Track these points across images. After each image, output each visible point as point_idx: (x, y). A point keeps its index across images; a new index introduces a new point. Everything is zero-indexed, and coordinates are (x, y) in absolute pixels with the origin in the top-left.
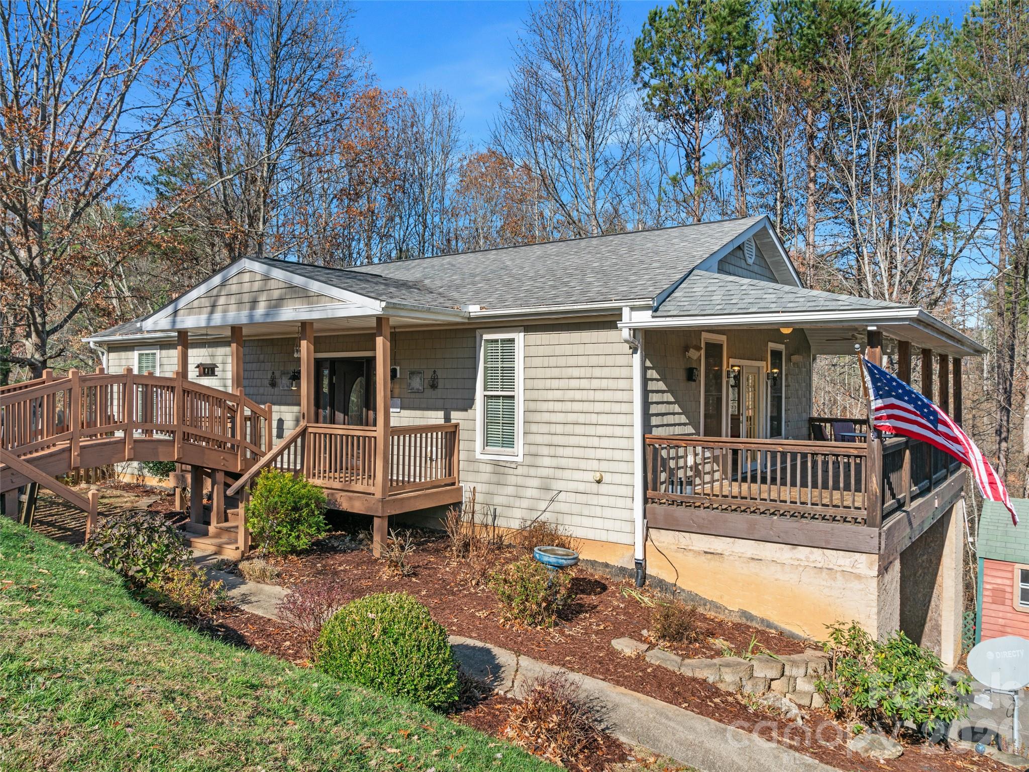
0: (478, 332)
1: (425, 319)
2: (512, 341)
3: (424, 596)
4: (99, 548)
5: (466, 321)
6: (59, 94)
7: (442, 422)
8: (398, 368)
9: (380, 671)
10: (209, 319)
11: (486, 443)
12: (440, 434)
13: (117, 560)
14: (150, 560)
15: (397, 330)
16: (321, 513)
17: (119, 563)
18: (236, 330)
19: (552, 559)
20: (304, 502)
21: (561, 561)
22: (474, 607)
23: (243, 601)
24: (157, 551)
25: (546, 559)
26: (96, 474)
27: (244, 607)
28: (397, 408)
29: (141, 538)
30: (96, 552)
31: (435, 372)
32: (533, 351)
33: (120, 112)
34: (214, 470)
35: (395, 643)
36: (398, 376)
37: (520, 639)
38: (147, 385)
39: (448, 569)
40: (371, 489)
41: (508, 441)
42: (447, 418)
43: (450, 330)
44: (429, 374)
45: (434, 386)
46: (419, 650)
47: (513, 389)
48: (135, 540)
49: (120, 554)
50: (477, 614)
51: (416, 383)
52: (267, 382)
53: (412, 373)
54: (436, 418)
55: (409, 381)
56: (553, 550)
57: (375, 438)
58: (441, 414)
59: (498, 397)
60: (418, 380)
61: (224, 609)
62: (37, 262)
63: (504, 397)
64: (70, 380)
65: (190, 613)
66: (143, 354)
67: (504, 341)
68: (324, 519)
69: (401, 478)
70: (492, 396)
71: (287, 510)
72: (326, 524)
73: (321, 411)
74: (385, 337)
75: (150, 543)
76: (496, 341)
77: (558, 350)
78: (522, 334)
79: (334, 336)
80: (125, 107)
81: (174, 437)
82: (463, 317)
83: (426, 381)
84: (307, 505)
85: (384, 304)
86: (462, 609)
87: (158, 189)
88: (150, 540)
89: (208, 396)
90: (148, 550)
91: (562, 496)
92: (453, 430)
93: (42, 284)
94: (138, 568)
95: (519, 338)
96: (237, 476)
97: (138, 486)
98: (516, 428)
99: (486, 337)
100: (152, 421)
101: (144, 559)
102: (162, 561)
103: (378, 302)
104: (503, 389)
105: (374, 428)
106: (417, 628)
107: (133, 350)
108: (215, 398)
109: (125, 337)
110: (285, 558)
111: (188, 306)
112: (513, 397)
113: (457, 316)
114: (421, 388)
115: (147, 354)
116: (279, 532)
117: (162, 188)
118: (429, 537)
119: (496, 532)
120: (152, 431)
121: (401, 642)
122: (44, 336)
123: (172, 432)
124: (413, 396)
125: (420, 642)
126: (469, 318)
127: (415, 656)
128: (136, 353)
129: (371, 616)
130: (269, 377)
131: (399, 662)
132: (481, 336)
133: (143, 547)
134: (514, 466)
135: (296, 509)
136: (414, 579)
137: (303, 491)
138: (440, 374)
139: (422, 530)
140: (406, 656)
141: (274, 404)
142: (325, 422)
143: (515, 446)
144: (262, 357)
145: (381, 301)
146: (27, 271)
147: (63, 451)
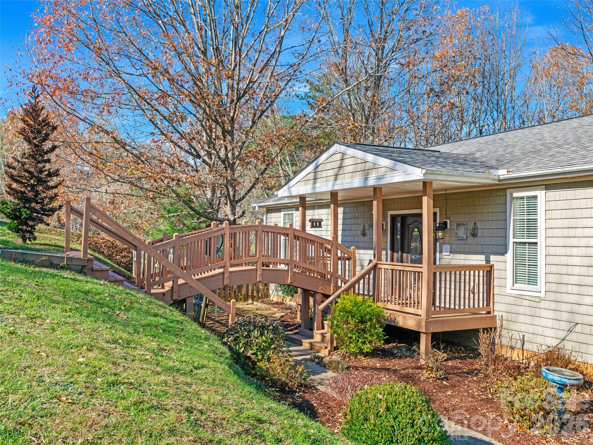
0: (508, 192)
1: (462, 182)
2: (535, 197)
3: (449, 395)
4: (232, 336)
5: (497, 182)
6: (241, 46)
7: (484, 263)
8: (448, 221)
9: (382, 438)
10: (314, 188)
11: (515, 281)
12: (481, 272)
13: (241, 345)
14: (260, 347)
15: (447, 192)
16: (381, 327)
17: (242, 347)
18: (334, 194)
19: (557, 378)
20: (368, 317)
21: (563, 380)
22: (487, 409)
23: (320, 384)
24: (265, 342)
25: (550, 377)
26: (258, 295)
27: (319, 387)
28: (448, 252)
29: (256, 332)
30: (230, 339)
31: (475, 224)
32: (553, 205)
33: (280, 52)
34: (315, 292)
35: (395, 419)
36: (448, 227)
37: (518, 438)
38: (274, 233)
39: (475, 378)
40: (419, 312)
41: (532, 280)
42: (488, 261)
43: (487, 190)
44: (471, 226)
45: (474, 235)
46: (413, 427)
47: (536, 237)
48: (253, 333)
49: (243, 342)
50: (487, 414)
51: (461, 232)
52: (359, 233)
53: (458, 225)
54: (478, 260)
55: (456, 231)
56: (561, 371)
57: (422, 272)
58: (483, 257)
59: (525, 243)
60: (463, 230)
61: (306, 386)
62: (230, 155)
63: (529, 243)
64: (224, 228)
65: (282, 385)
66: (286, 214)
67: (529, 198)
68: (383, 331)
69: (443, 305)
70: (520, 243)
71: (355, 322)
72: (384, 335)
73: (395, 254)
74: (429, 197)
75: (261, 336)
76: (523, 198)
77: (576, 204)
78: (544, 191)
79: (404, 198)
80: (283, 48)
81: (288, 267)
82: (493, 180)
83: (469, 231)
84: (370, 320)
85: (424, 171)
86: (477, 409)
87: (308, 102)
88: (262, 334)
89: (314, 242)
90: (259, 340)
91: (578, 328)
92: (489, 269)
93: (233, 170)
94: (253, 352)
95: (541, 194)
96: (327, 296)
97: (282, 303)
98: (539, 269)
99: (515, 195)
100: (277, 257)
101: (256, 346)
102: (268, 348)
103: (421, 169)
104: (529, 237)
105: (421, 266)
106: (413, 410)
107: (281, 212)
108: (320, 242)
109: (275, 203)
110: (356, 357)
111: (304, 179)
112: (536, 243)
113: (488, 178)
114: (465, 236)
115: (288, 214)
116: (351, 338)
117: (311, 100)
118: (469, 354)
119: (525, 354)
120: (277, 263)
121: (400, 418)
122: (234, 204)
123: (287, 264)
124: (459, 242)
125: (414, 421)
126: (499, 180)
127: (409, 430)
128: (282, 213)
129: (380, 397)
130: (361, 229)
131: (396, 433)
132: (511, 194)
133: (257, 338)
134: (537, 300)
135: (362, 322)
136: (445, 383)
137: (368, 310)
138: (479, 225)
139: (465, 348)
140: (402, 430)
141: (359, 248)
142: (398, 262)
143: (538, 284)
144: (357, 214)
145: (422, 169)
146: (223, 162)
147: (220, 274)
